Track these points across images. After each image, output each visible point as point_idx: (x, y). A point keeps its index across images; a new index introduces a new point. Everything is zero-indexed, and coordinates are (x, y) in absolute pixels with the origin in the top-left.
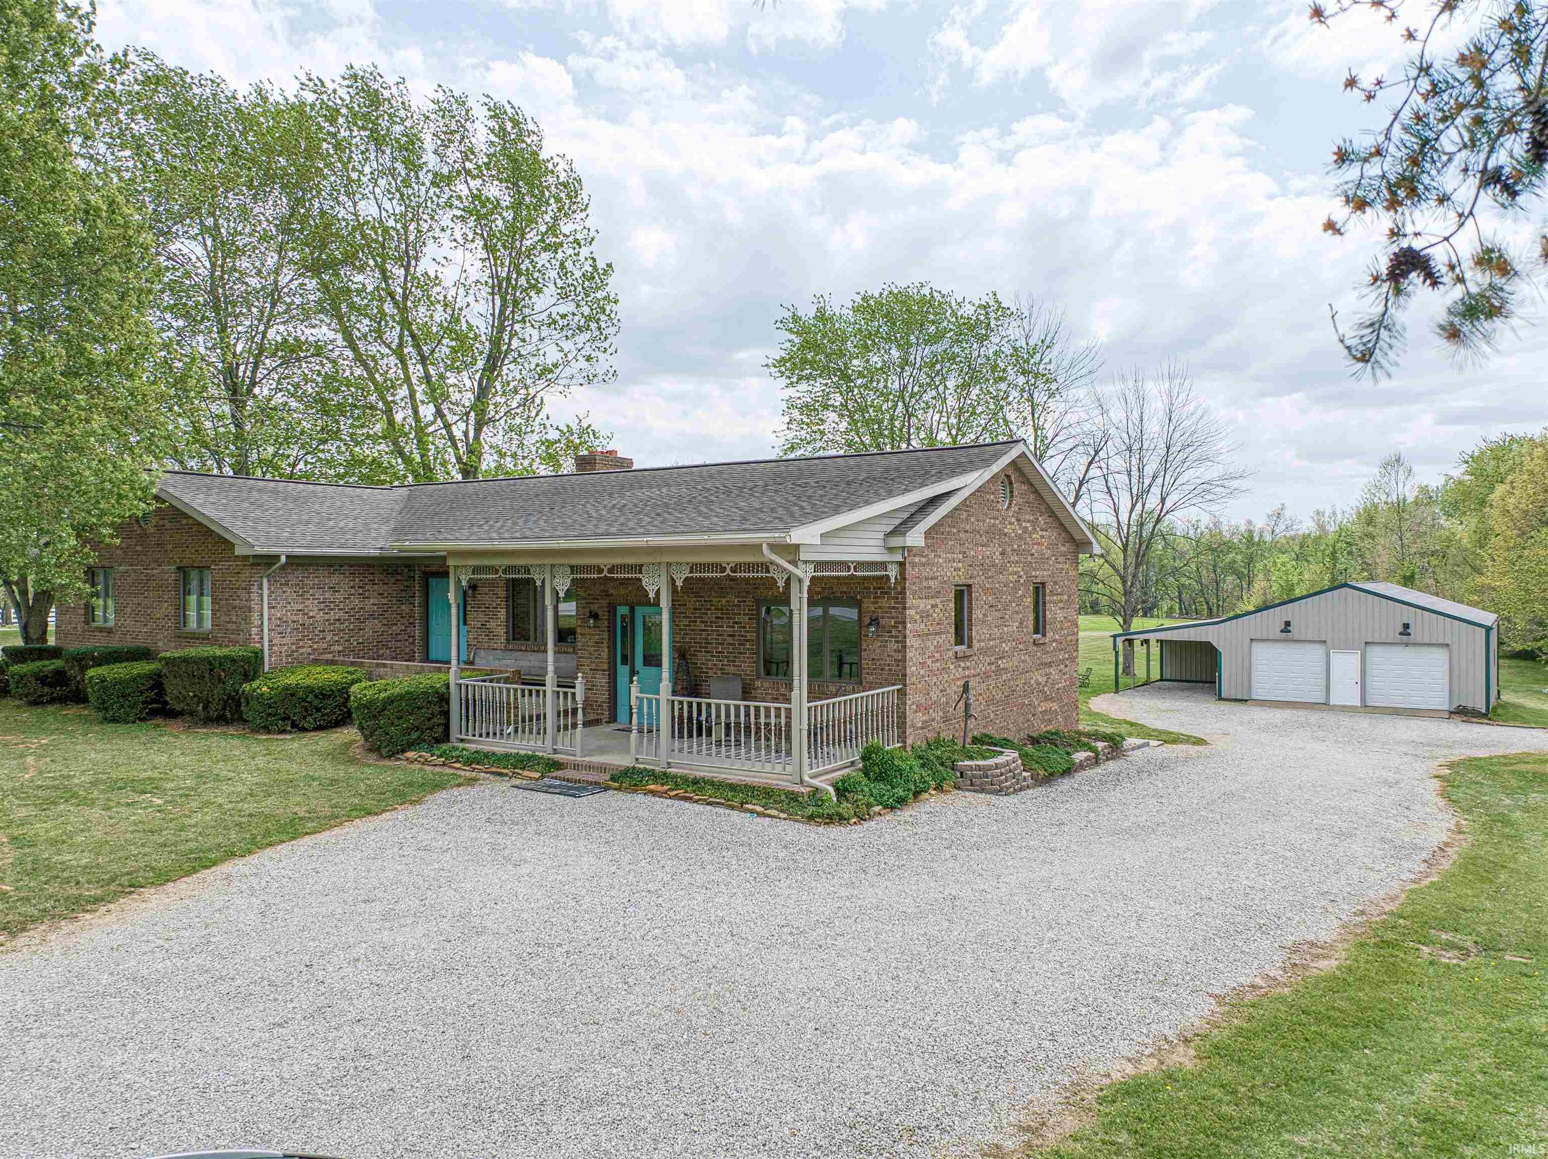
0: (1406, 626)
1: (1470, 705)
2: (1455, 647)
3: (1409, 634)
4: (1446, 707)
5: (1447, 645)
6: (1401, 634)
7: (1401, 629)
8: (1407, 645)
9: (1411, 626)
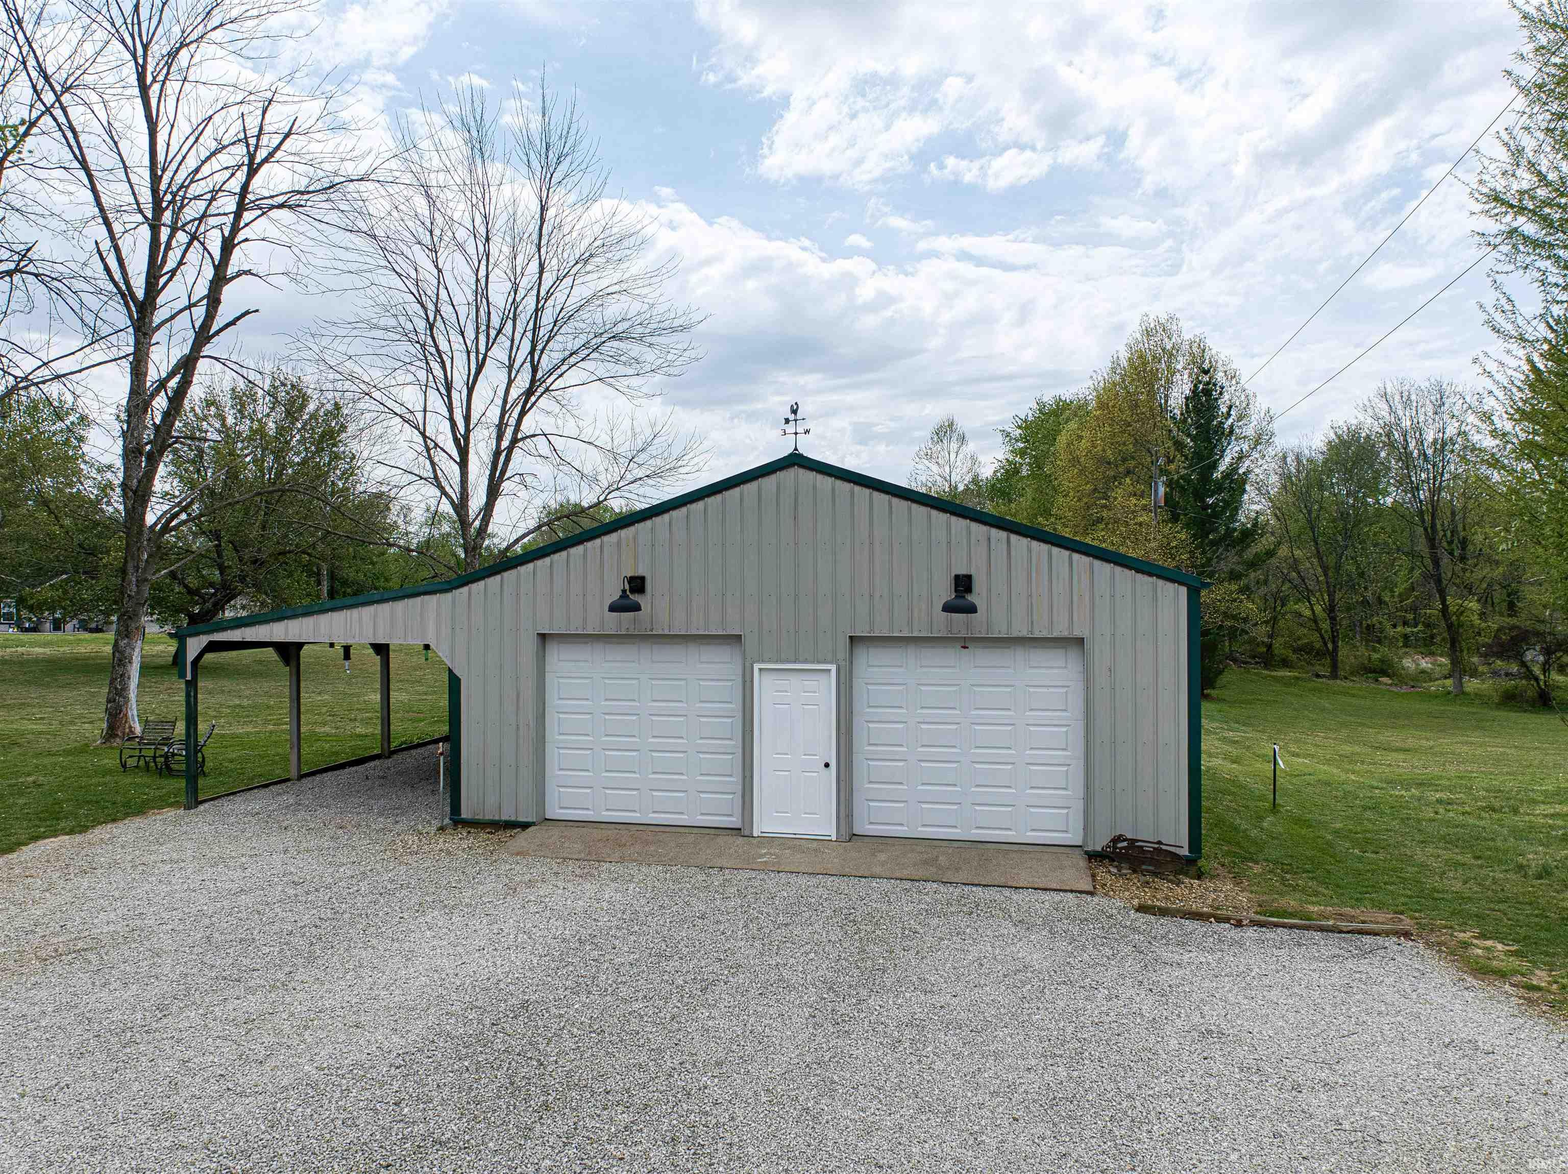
0: (963, 584)
1: (1146, 833)
2: (1100, 651)
3: (972, 609)
4: (1074, 837)
5: (1080, 641)
6: (948, 608)
7: (946, 593)
8: (965, 643)
9: (979, 585)
